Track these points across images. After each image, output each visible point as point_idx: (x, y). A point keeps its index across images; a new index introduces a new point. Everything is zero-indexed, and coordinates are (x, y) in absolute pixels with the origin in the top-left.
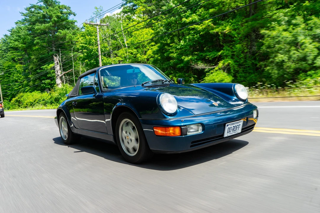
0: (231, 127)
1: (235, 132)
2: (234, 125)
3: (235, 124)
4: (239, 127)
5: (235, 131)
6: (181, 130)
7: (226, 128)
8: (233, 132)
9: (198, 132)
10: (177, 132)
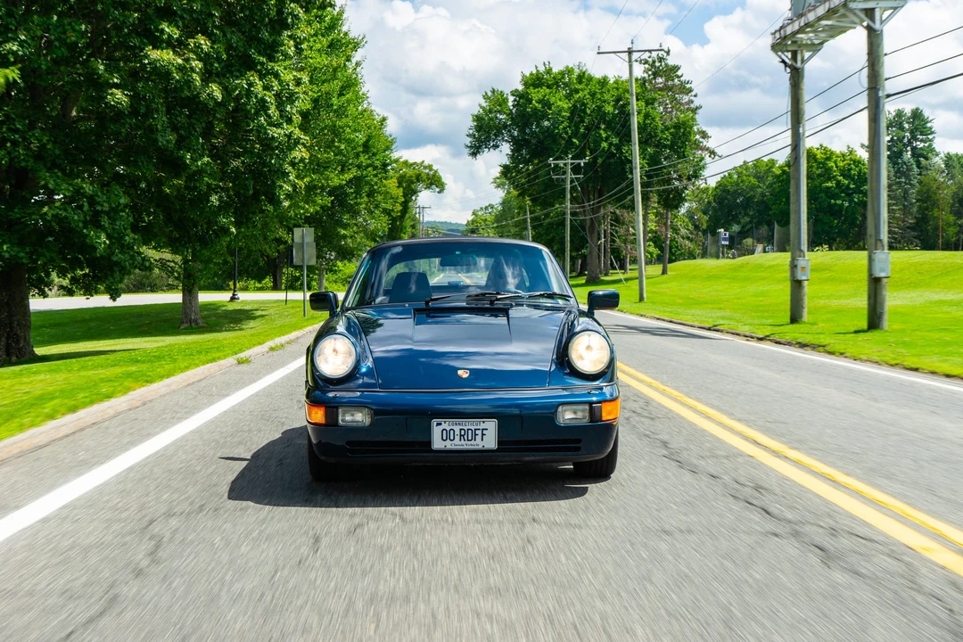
0: (453, 430)
1: (472, 445)
2: (462, 427)
5: (473, 442)
6: (326, 412)
7: (436, 430)
8: (464, 442)
9: (361, 425)
10: (320, 416)
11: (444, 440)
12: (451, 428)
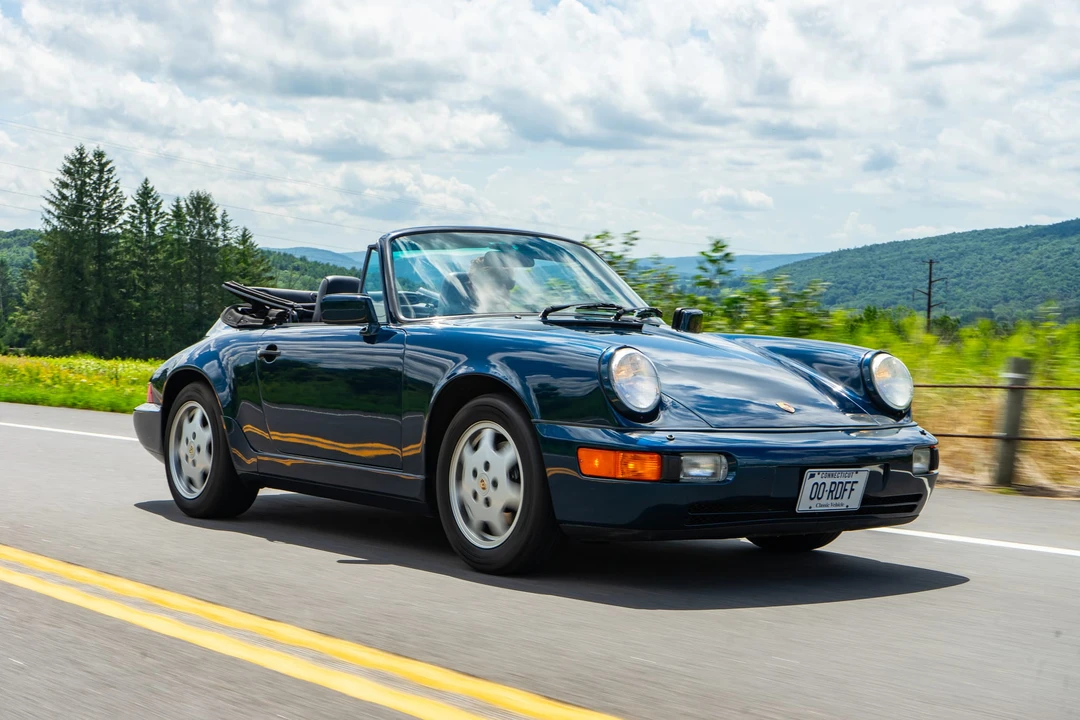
0: (824, 483)
2: (834, 480)
4: (852, 490)
5: (839, 501)
6: (661, 463)
7: (808, 485)
8: (830, 501)
9: (714, 479)
10: (649, 468)
11: (811, 499)
12: (824, 480)
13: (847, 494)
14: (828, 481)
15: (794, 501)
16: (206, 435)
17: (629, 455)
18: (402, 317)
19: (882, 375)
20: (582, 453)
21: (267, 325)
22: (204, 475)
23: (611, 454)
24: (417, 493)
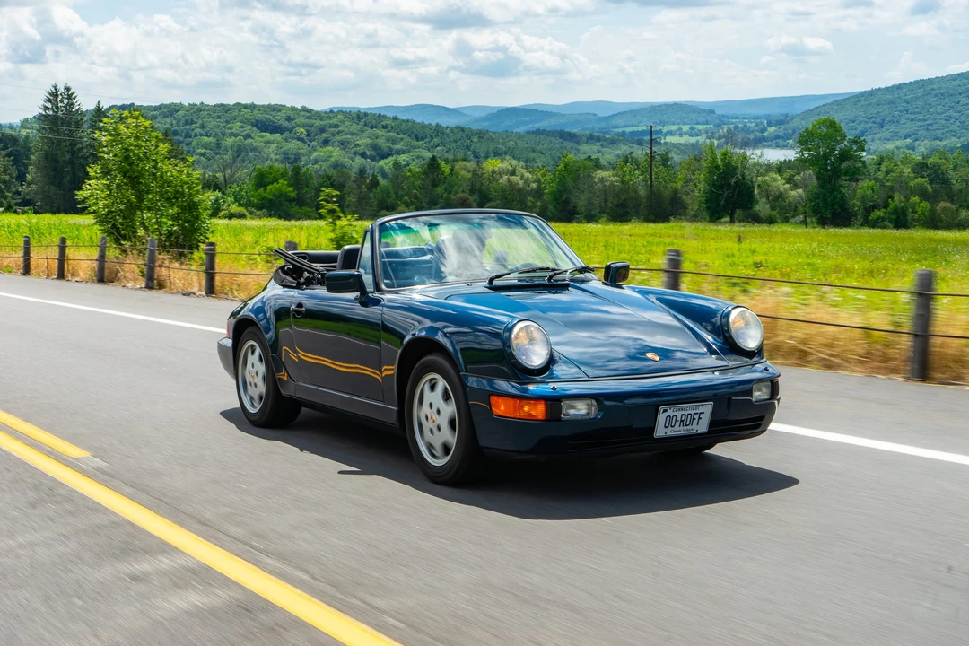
0: (675, 416)
1: (688, 430)
2: (682, 413)
3: (689, 409)
4: (700, 418)
5: (689, 427)
6: (546, 406)
7: (662, 418)
8: (682, 428)
9: (587, 417)
10: (539, 411)
11: (666, 427)
12: (675, 413)
13: (695, 422)
14: (679, 414)
15: (652, 429)
16: (261, 368)
17: (525, 402)
18: (384, 287)
19: (737, 324)
20: (494, 399)
21: (299, 286)
22: (261, 398)
23: (511, 401)
24: (393, 420)
